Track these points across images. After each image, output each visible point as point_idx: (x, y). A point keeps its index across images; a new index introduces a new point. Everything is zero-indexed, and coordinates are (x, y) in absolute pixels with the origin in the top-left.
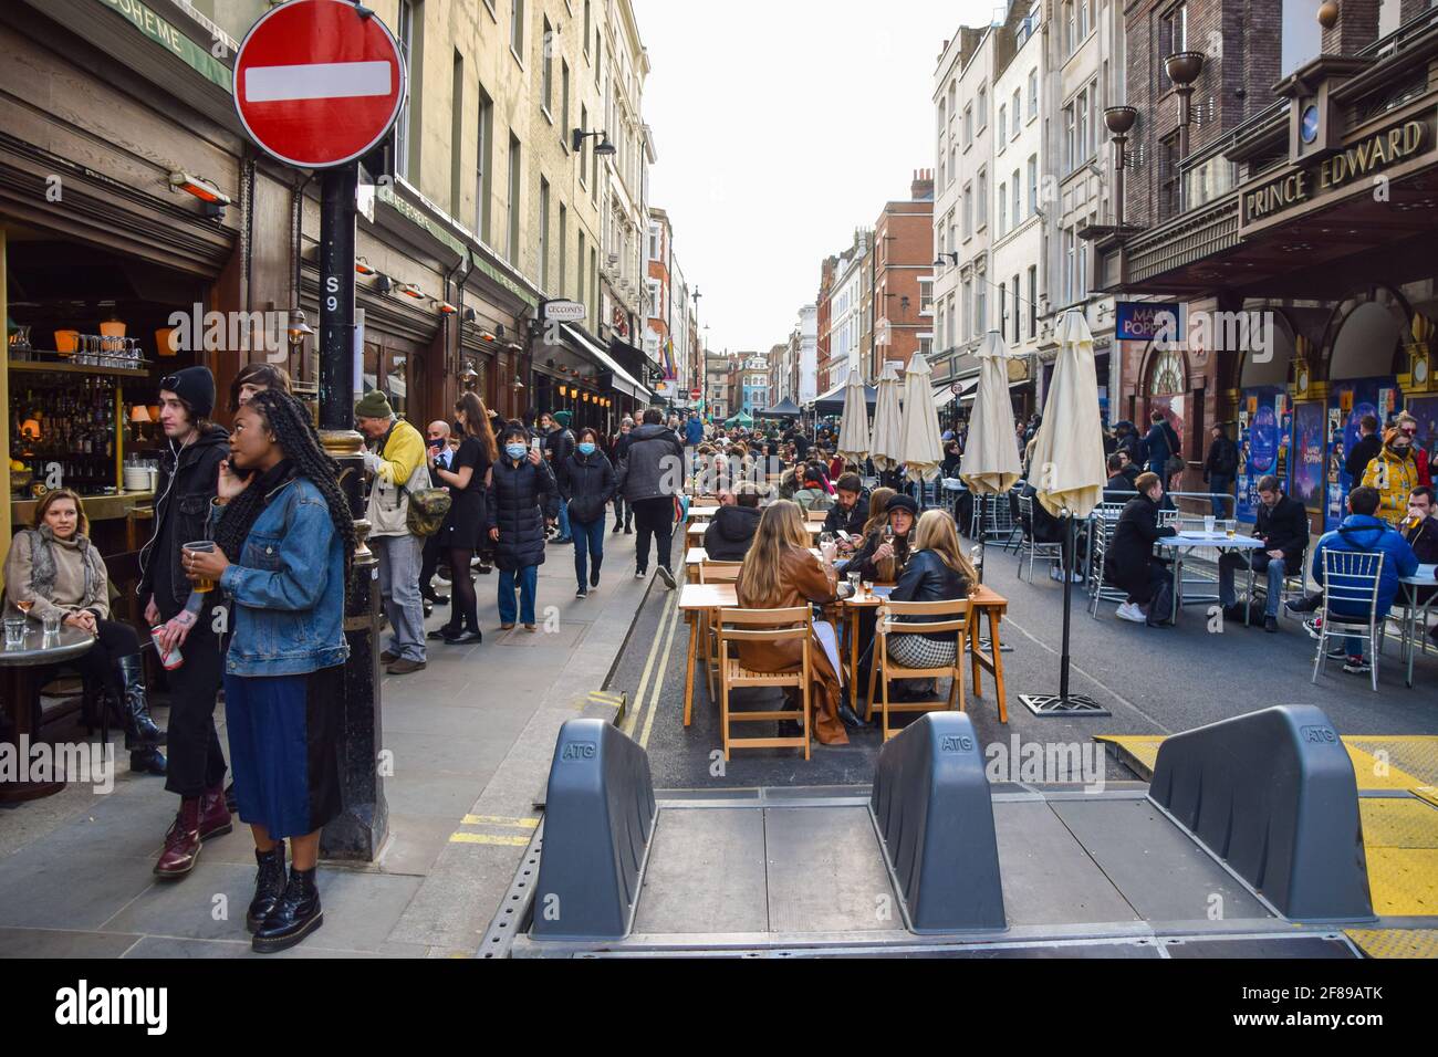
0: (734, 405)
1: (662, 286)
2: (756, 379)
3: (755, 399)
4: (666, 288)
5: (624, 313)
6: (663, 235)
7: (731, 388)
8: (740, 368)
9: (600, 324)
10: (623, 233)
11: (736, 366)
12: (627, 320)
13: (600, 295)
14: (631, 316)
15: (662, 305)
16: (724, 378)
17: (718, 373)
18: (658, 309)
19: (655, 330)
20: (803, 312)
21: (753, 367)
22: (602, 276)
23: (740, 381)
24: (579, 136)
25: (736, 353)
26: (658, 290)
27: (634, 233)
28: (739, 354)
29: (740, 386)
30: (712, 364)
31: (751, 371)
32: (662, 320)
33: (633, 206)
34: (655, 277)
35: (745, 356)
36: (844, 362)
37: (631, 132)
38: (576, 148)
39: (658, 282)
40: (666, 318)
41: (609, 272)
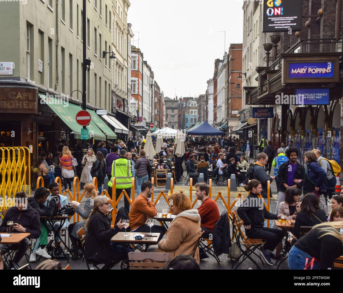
0: (182, 124)
1: (138, 81)
2: (192, 112)
3: (192, 121)
4: (141, 81)
5: (121, 100)
6: (139, 59)
7: (179, 116)
8: (184, 106)
9: (112, 107)
10: (120, 72)
11: (183, 105)
12: (122, 102)
13: (112, 98)
14: (124, 100)
15: (138, 88)
16: (176, 111)
17: (173, 109)
18: (137, 90)
19: (136, 99)
20: (208, 82)
21: (190, 105)
22: (112, 92)
23: (184, 113)
24: (105, 53)
25: (182, 98)
26: (137, 82)
27: (125, 69)
28: (184, 98)
29: (184, 115)
30: (170, 105)
31: (189, 108)
32: (138, 95)
33: (124, 59)
34: (135, 77)
35: (187, 99)
36: (221, 108)
37: (123, 33)
38: (104, 57)
39: (137, 79)
40: (140, 93)
41: (115, 90)
